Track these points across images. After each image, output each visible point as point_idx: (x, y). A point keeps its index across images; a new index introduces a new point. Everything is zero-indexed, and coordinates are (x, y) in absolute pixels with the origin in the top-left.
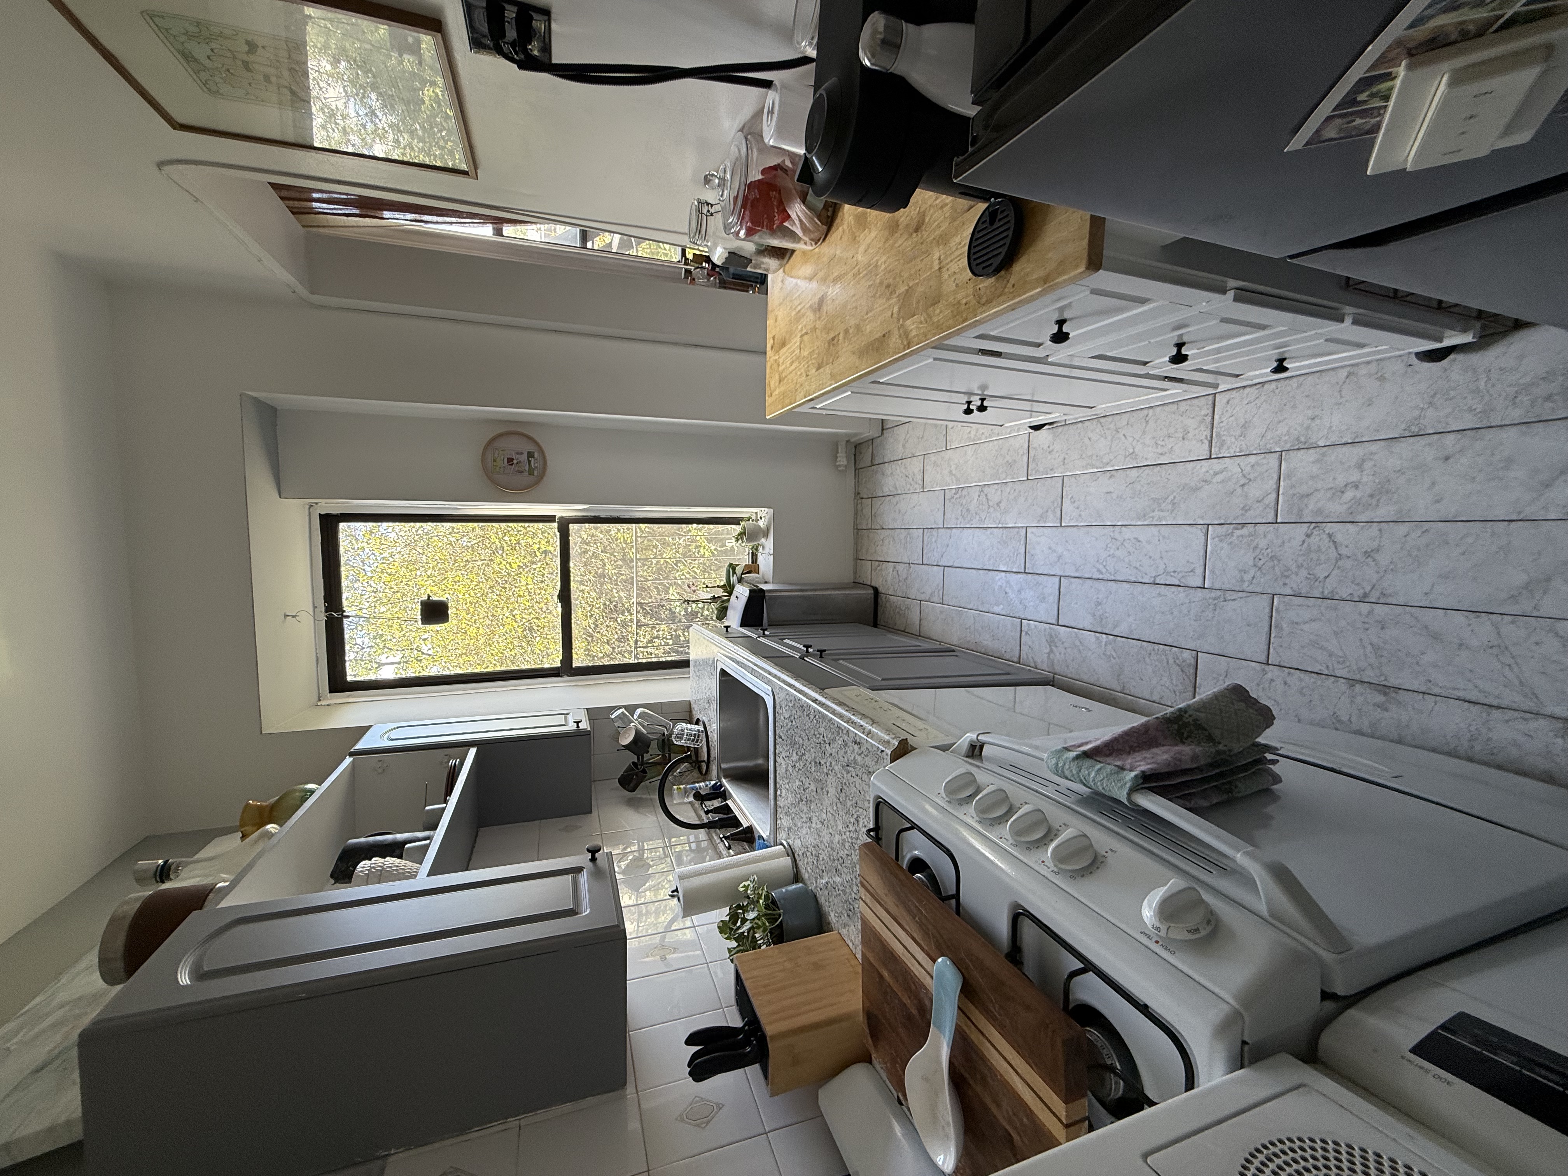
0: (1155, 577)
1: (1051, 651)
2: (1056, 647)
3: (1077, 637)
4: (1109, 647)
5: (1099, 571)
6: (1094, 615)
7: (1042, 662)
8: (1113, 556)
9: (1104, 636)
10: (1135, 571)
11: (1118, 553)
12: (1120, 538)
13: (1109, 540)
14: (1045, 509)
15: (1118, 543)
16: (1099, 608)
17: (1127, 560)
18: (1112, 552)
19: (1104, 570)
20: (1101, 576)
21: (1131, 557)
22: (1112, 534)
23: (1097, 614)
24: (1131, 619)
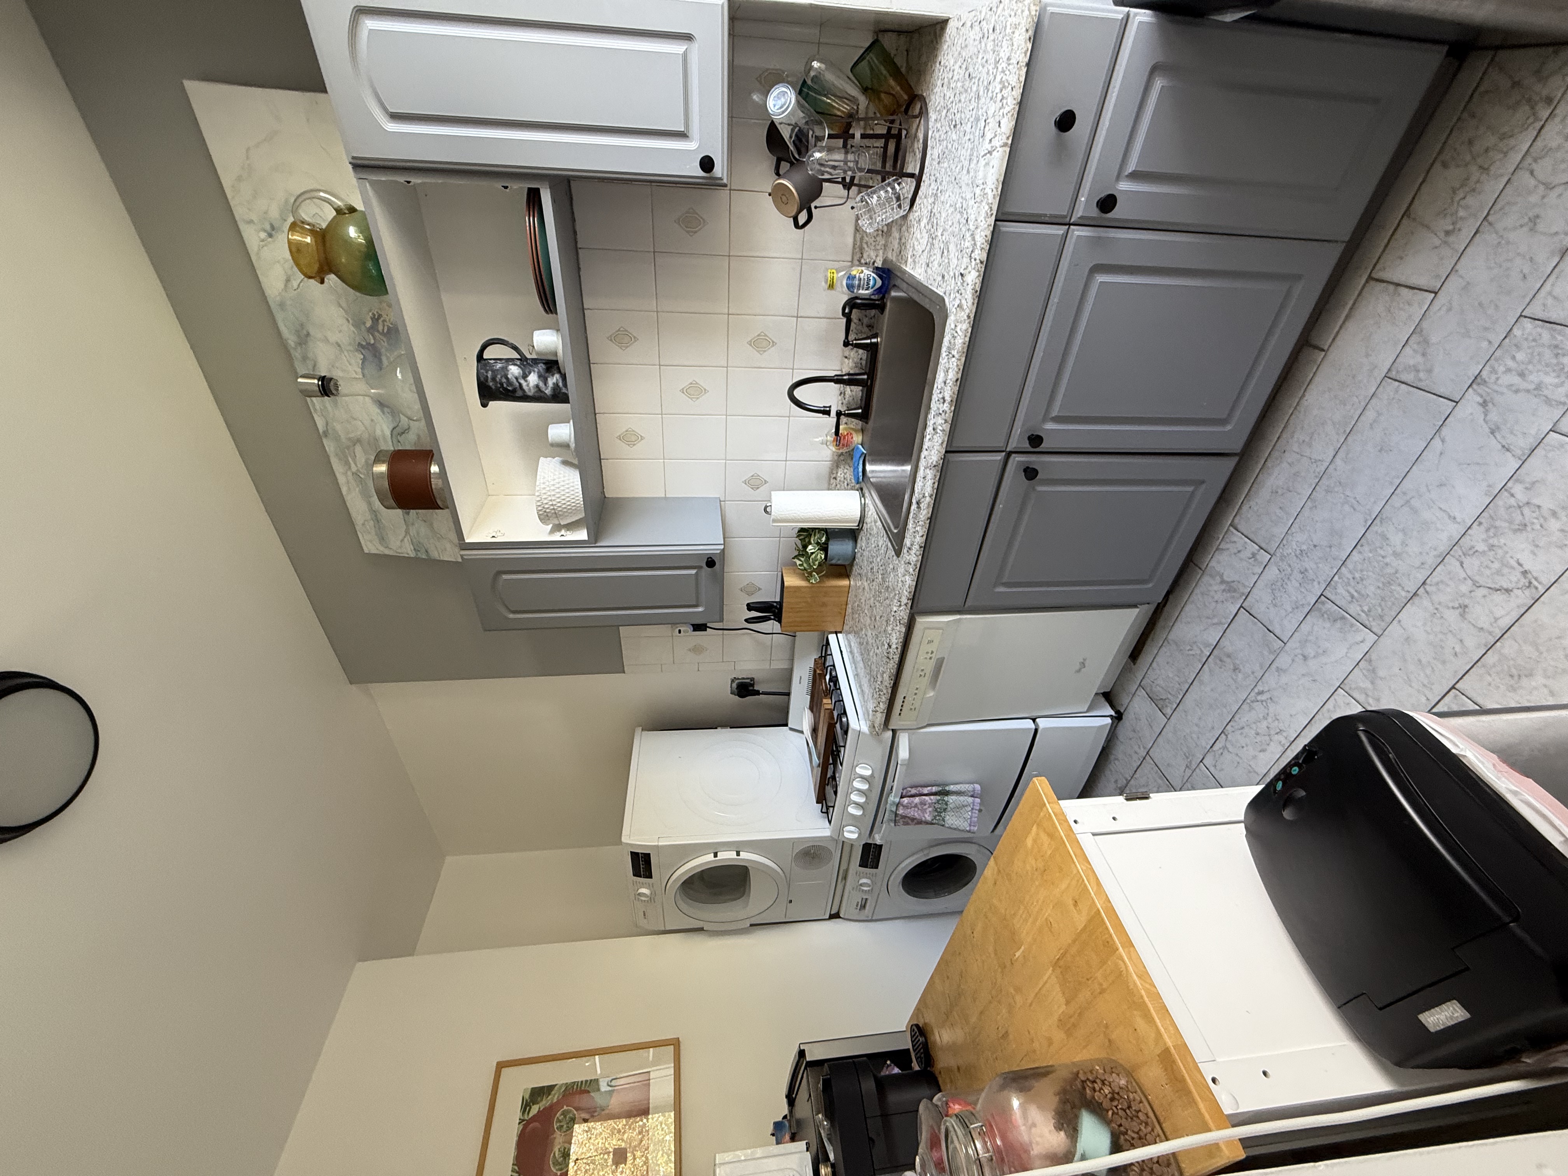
0: (1226, 735)
1: (1223, 582)
2: (1224, 591)
3: (1220, 623)
4: (1198, 652)
5: (1261, 693)
6: (1229, 656)
7: (1219, 562)
8: (1265, 718)
9: (1208, 654)
10: (1241, 725)
11: (1264, 724)
12: (1276, 738)
13: (1282, 727)
14: (1378, 682)
15: (1272, 732)
16: (1232, 667)
17: (1254, 726)
18: (1270, 720)
19: (1259, 698)
20: (1256, 690)
21: (1253, 732)
22: (1285, 734)
23: (1228, 660)
24: (1208, 689)
